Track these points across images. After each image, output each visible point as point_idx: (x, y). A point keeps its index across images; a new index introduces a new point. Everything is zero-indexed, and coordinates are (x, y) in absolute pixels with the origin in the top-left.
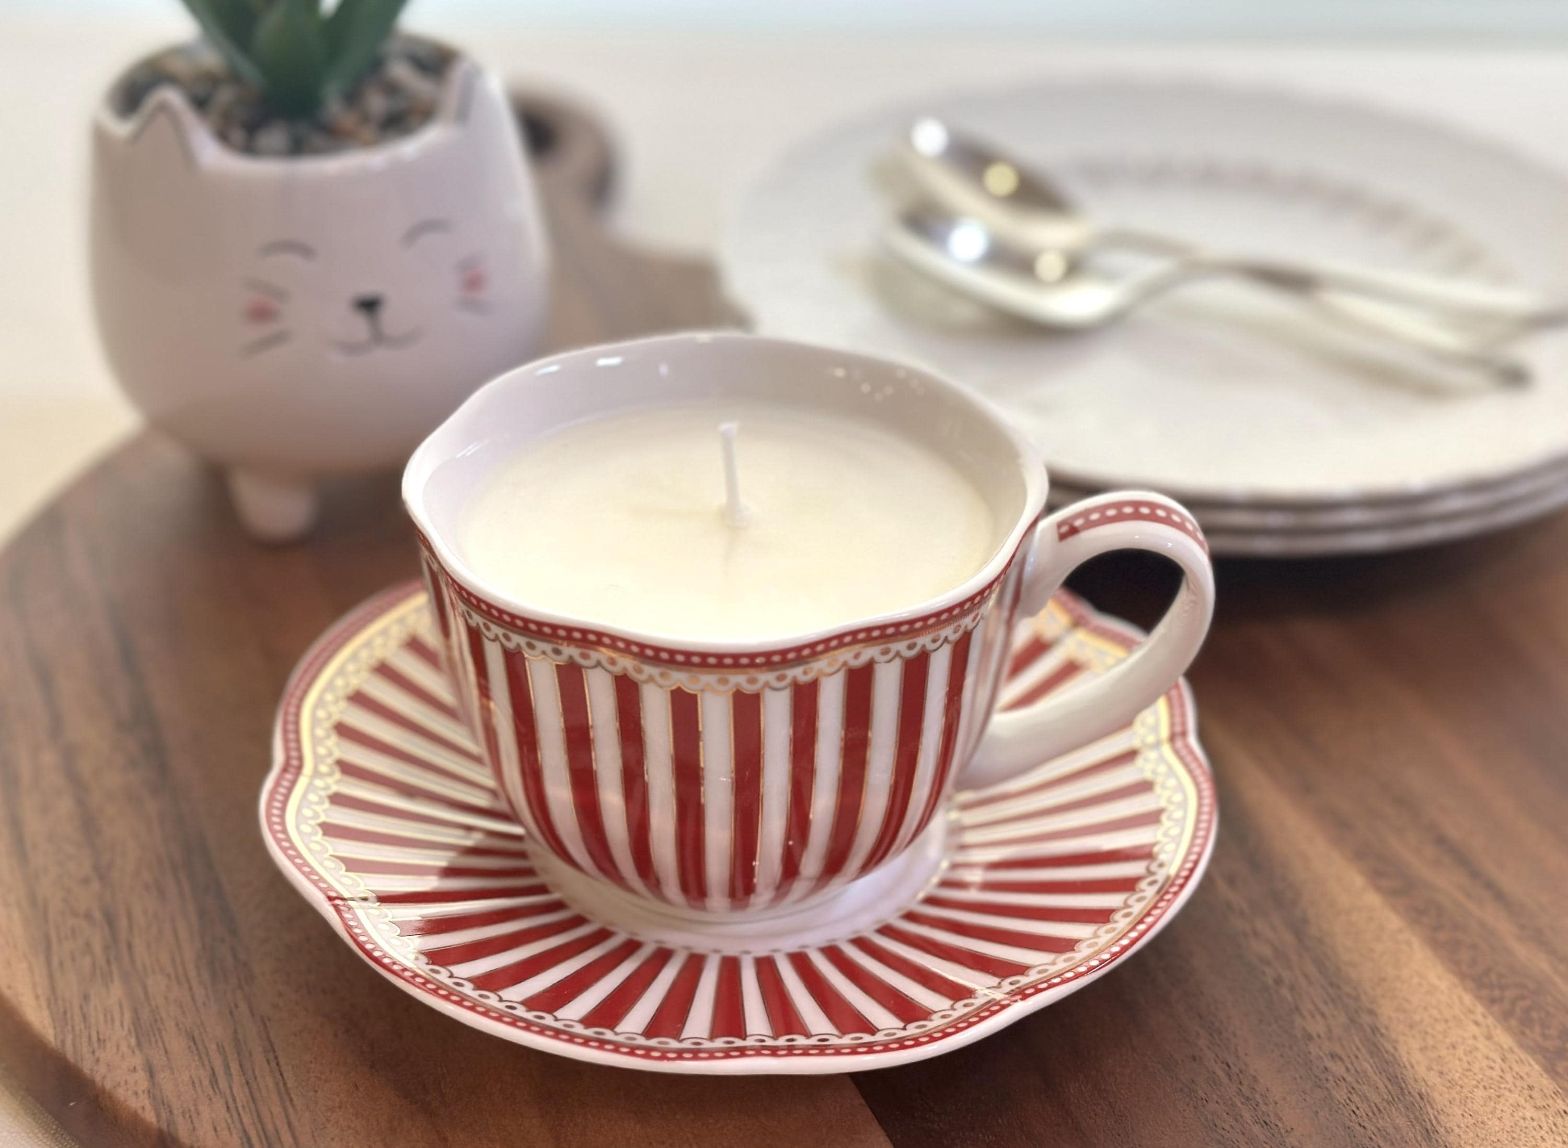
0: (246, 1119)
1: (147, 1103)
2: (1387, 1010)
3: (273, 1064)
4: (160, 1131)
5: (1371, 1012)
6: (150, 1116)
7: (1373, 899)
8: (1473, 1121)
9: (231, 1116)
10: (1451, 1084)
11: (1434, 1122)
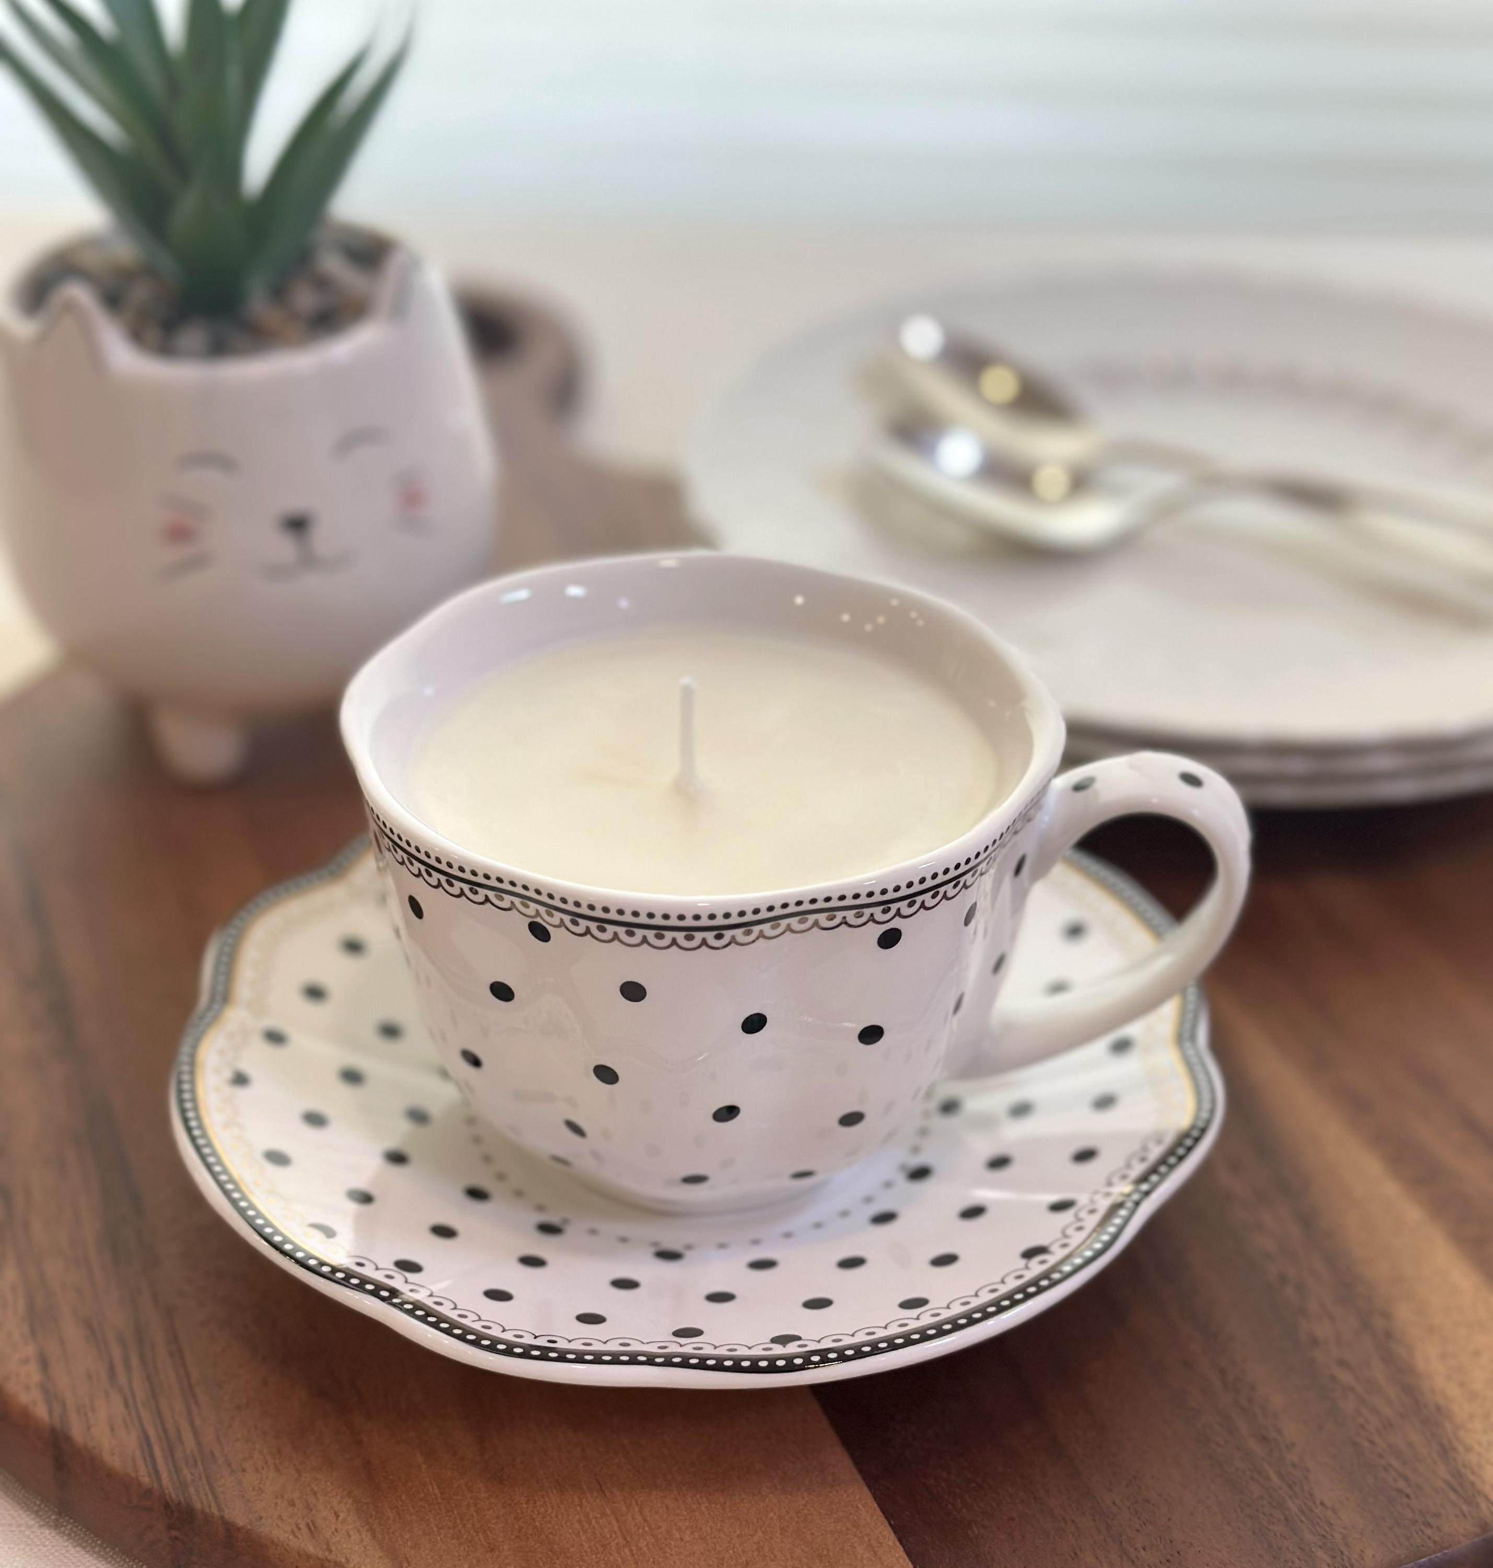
1: (36, 1396)
5: (1387, 1315)
6: (41, 1411)
7: (1392, 1189)
9: (130, 1416)
10: (1473, 1396)
11: (1452, 1439)
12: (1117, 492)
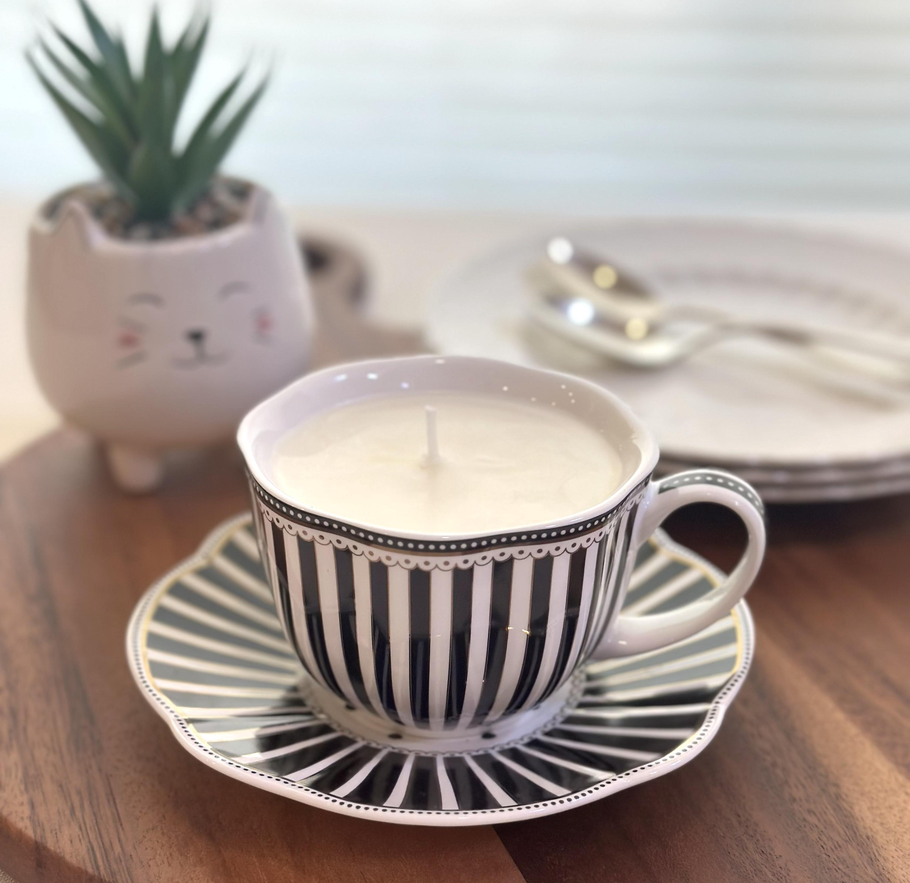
0: (92, 836)
1: (27, 823)
2: (847, 785)
3: (112, 802)
4: (36, 842)
5: (837, 786)
6: (30, 833)
7: (839, 716)
8: (902, 854)
9: (82, 835)
10: (889, 831)
11: (876, 854)
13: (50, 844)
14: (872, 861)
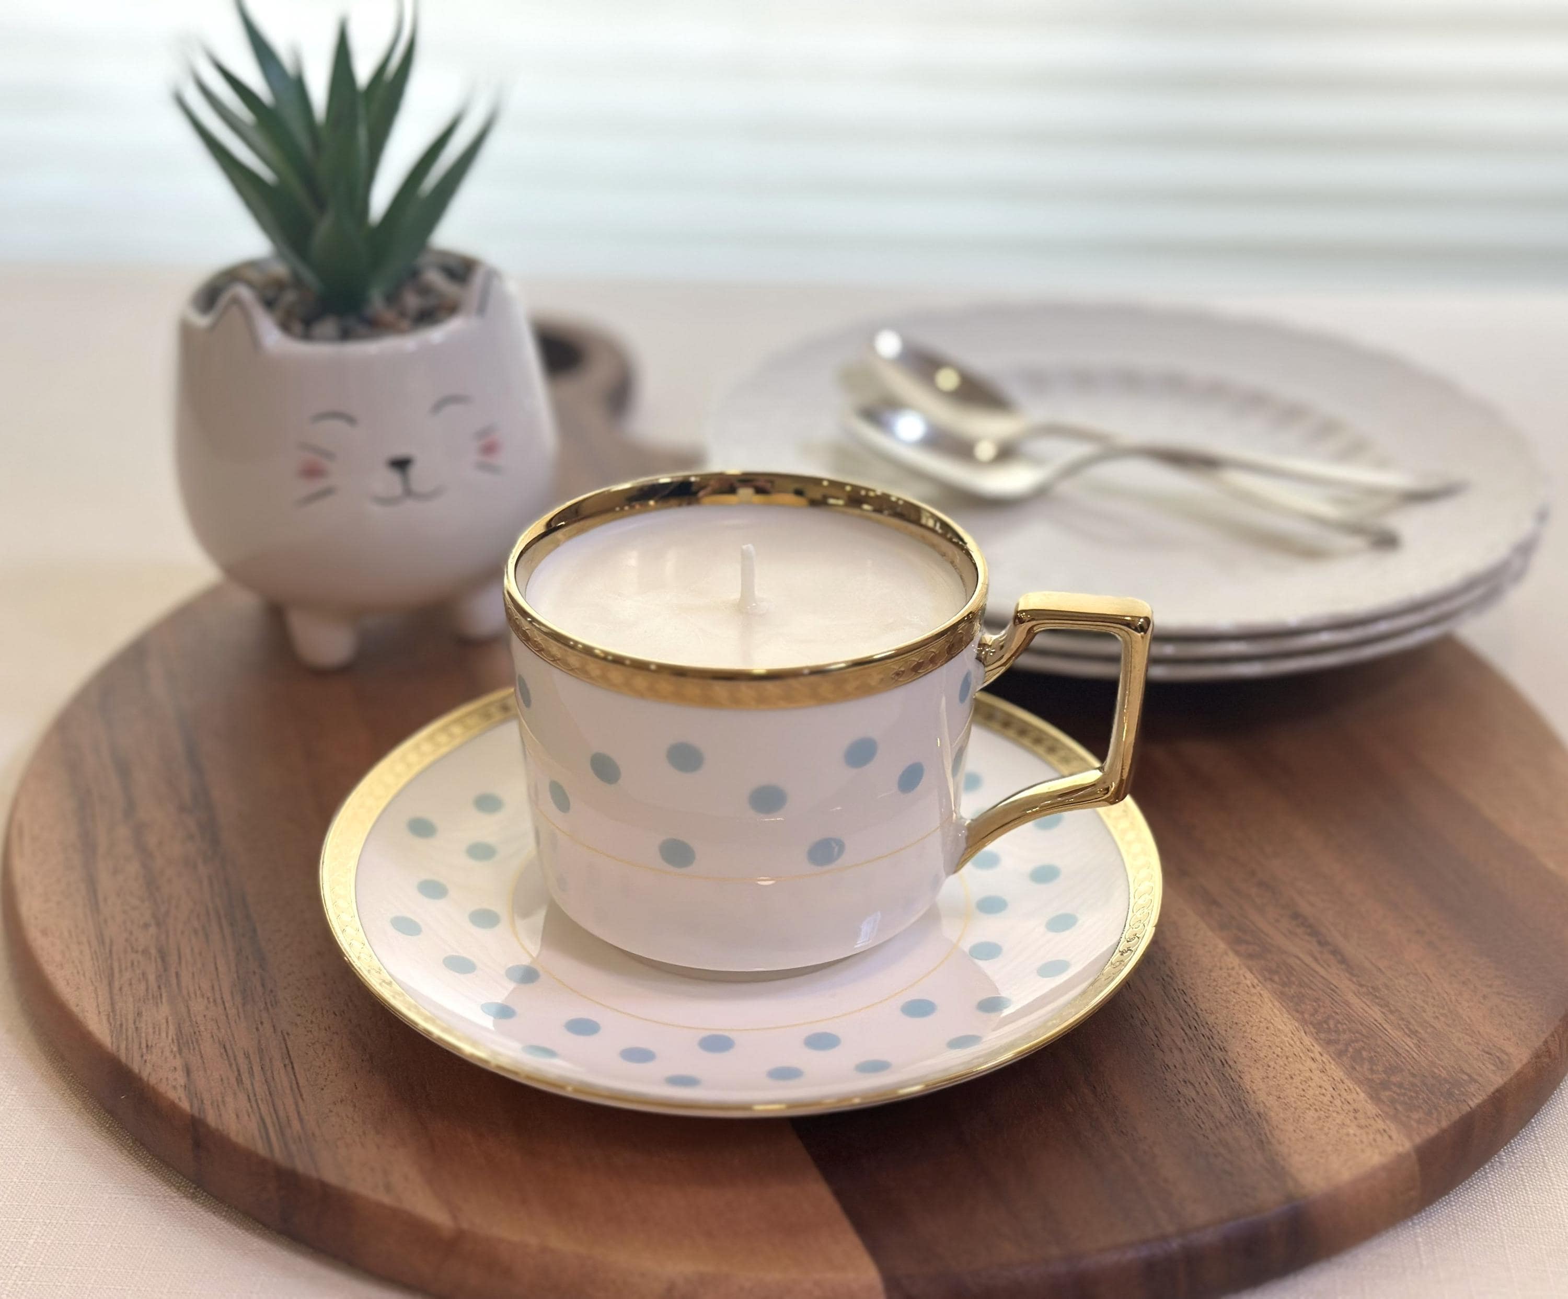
0: (264, 1109)
1: (181, 1093)
2: (1236, 1048)
3: (289, 1067)
4: (193, 1116)
5: (1224, 1049)
6: (185, 1105)
7: (1233, 960)
8: (1303, 1135)
9: (251, 1107)
10: (1286, 1106)
11: (1269, 1135)
12: (1036, 461)
13: (211, 1119)
14: (1263, 1143)
